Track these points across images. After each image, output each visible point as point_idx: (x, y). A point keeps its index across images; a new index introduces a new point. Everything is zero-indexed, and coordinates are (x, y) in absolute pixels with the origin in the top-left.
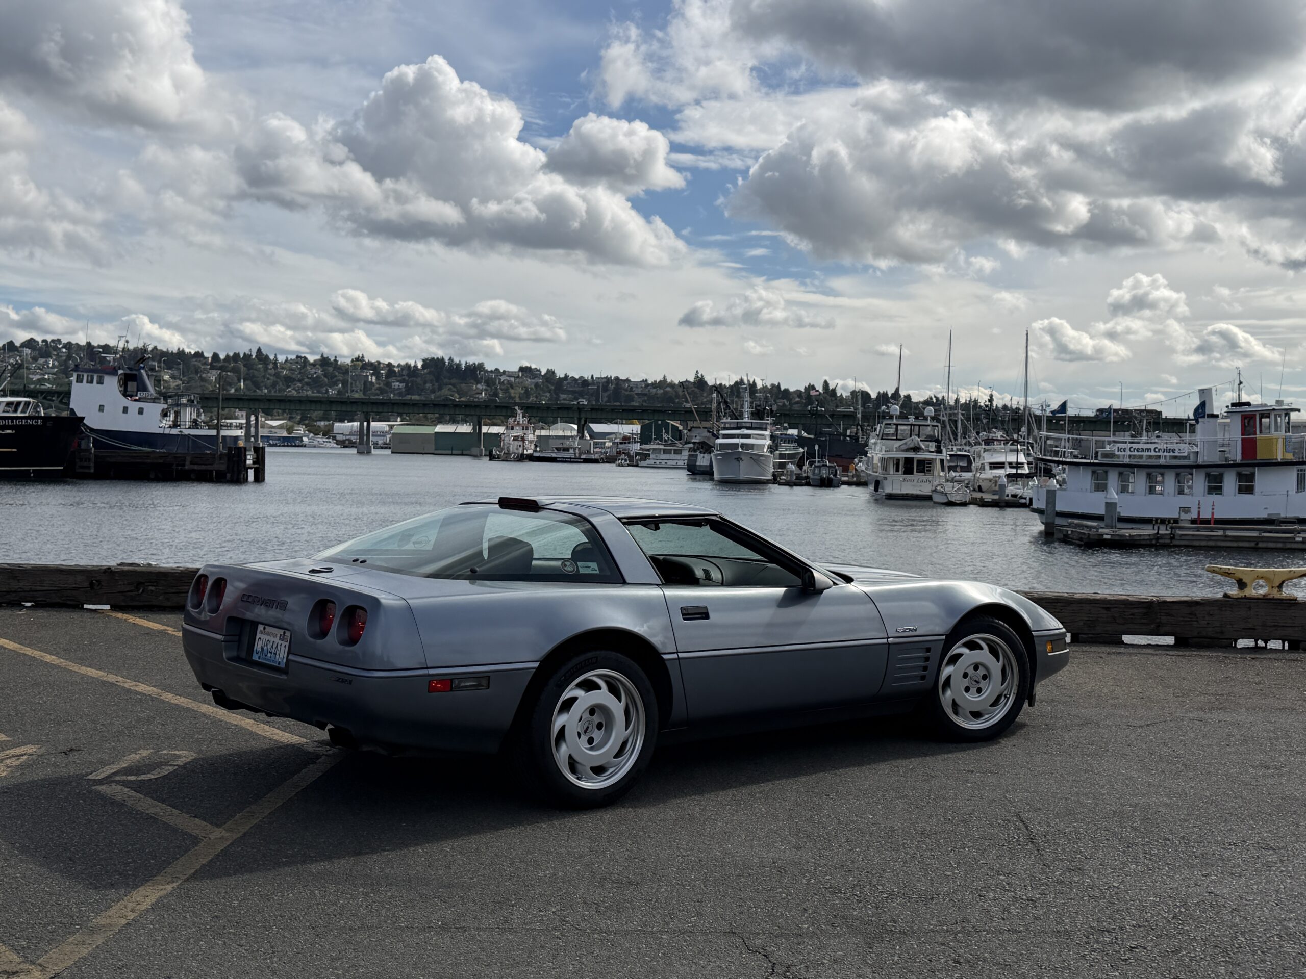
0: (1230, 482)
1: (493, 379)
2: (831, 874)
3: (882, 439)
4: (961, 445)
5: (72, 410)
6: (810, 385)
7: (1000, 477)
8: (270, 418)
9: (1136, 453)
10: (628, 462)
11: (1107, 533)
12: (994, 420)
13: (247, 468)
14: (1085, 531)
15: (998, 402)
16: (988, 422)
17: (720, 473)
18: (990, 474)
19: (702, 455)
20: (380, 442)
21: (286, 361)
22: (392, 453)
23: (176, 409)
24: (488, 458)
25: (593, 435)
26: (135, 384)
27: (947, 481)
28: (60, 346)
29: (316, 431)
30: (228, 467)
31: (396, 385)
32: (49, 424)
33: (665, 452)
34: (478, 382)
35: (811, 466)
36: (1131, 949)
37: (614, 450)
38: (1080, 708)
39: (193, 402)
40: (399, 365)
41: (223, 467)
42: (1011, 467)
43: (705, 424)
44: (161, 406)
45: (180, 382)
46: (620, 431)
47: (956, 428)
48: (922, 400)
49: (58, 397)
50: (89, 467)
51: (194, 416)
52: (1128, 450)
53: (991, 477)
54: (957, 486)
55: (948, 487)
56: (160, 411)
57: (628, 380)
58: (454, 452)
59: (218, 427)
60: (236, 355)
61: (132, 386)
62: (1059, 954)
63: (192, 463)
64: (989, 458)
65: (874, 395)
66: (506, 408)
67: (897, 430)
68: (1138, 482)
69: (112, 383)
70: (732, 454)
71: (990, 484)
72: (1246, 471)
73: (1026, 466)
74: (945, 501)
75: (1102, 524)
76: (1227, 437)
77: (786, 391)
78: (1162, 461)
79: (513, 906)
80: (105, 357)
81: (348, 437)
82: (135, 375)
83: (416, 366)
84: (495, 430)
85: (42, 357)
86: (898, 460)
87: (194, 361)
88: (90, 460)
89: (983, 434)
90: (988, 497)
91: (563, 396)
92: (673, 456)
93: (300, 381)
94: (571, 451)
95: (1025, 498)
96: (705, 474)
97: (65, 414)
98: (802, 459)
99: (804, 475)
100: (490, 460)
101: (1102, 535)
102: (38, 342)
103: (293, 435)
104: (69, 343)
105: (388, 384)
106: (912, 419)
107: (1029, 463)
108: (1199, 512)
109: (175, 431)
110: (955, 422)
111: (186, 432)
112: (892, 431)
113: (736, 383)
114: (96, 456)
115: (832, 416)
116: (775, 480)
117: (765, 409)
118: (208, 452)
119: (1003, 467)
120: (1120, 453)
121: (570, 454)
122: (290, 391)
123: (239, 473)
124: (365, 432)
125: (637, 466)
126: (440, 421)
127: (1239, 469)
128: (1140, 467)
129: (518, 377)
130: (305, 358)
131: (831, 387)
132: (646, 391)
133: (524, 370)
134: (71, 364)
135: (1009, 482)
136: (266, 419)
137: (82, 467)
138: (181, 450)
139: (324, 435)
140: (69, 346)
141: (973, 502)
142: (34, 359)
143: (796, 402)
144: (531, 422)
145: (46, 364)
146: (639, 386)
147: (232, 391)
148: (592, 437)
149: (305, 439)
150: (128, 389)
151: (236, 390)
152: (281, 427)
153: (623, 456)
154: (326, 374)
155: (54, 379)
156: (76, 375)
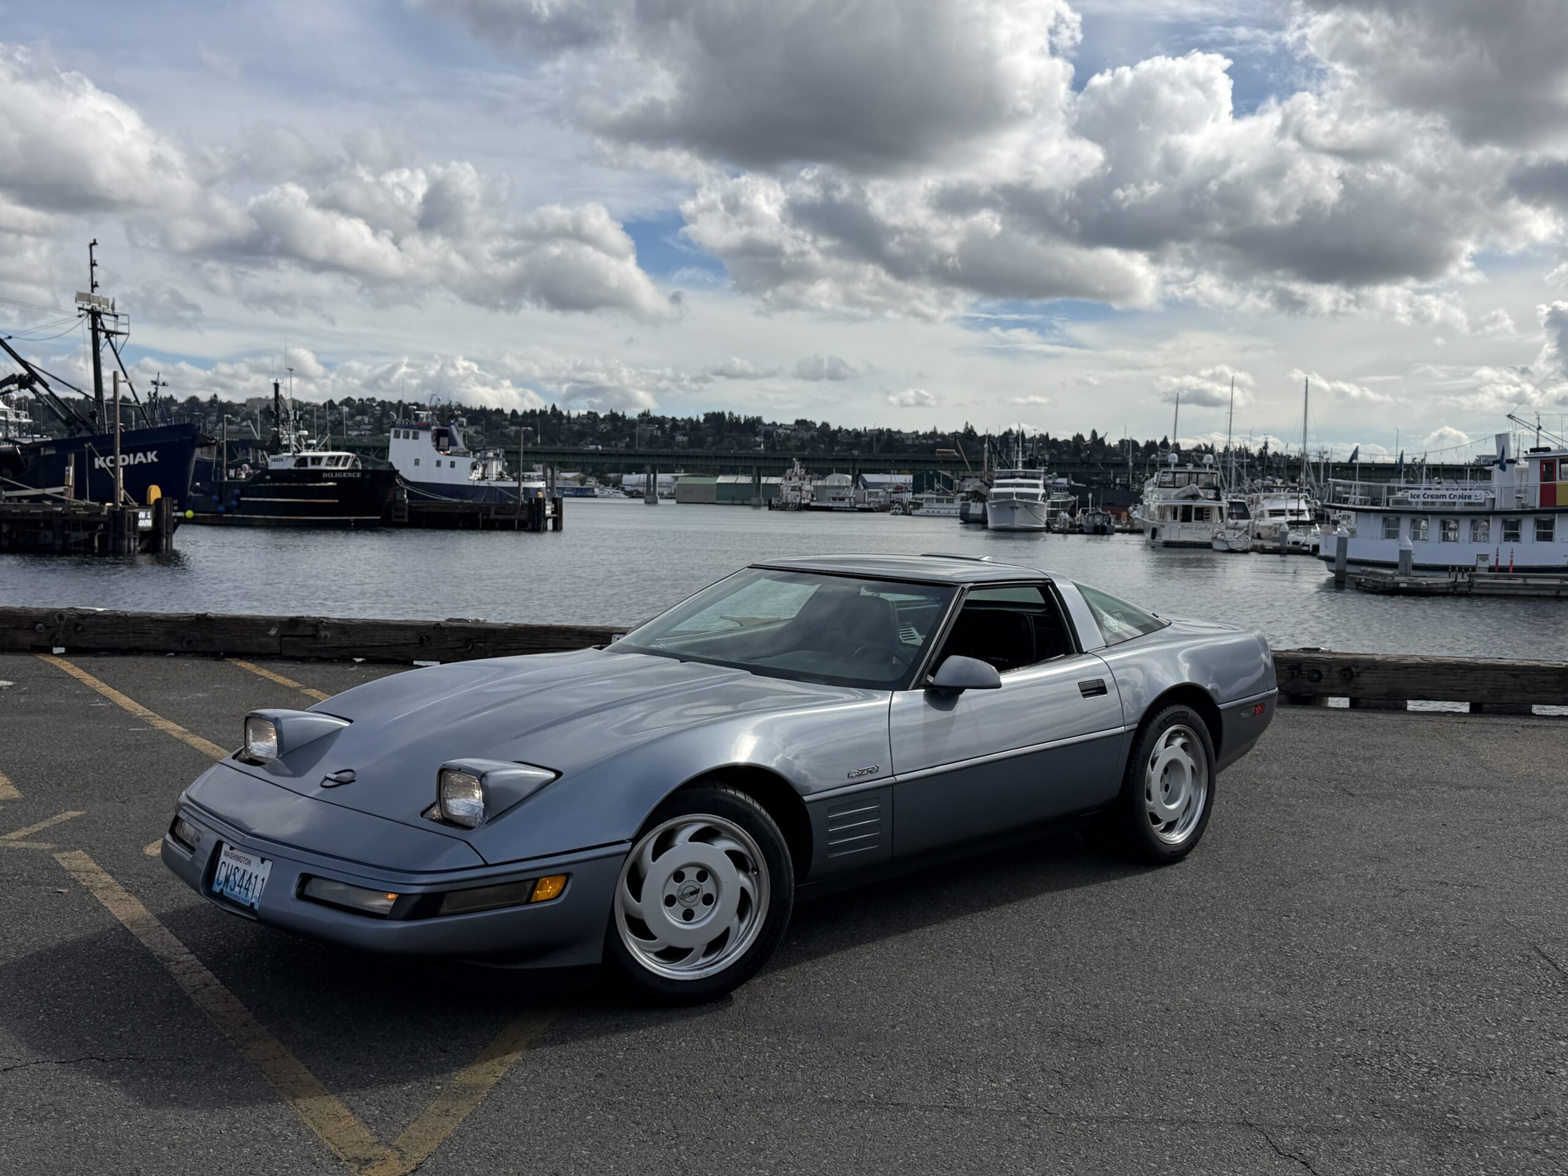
0: (1528, 528)
1: (770, 432)
2: (1342, 1035)
3: (1159, 487)
4: (1236, 493)
5: (390, 463)
6: (1078, 435)
7: (1281, 525)
8: (563, 470)
9: (1430, 500)
10: (901, 511)
11: (1403, 582)
12: (1270, 467)
13: (547, 518)
14: (1379, 579)
15: (1273, 450)
16: (1263, 469)
17: (996, 521)
18: (1270, 521)
19: (975, 504)
20: (665, 493)
21: (579, 416)
22: (677, 503)
23: (484, 462)
24: (767, 508)
25: (866, 486)
26: (446, 439)
27: (1227, 528)
28: (375, 404)
29: (605, 482)
30: (529, 517)
31: (680, 438)
32: (367, 477)
33: (939, 501)
34: (757, 434)
35: (1084, 514)
37: (888, 499)
39: (498, 455)
40: (683, 420)
41: (524, 517)
42: (1291, 515)
43: (978, 473)
44: (471, 460)
45: (483, 438)
46: (893, 481)
48: (1192, 448)
49: (376, 452)
50: (403, 517)
51: (500, 469)
52: (1421, 497)
53: (1271, 524)
54: (1238, 533)
55: (1228, 534)
56: (470, 465)
57: (899, 432)
58: (735, 502)
59: (520, 479)
61: (444, 441)
63: (496, 513)
64: (1268, 505)
65: (1142, 444)
66: (784, 459)
67: (1174, 477)
68: (1431, 528)
69: (426, 438)
70: (1007, 503)
71: (1269, 531)
72: (1545, 518)
73: (1307, 513)
74: (1225, 548)
75: (1397, 572)
76: (1524, 483)
77: (1055, 440)
78: (1457, 508)
79: (955, 1071)
80: (418, 414)
81: (635, 488)
82: (446, 431)
83: (698, 420)
84: (773, 480)
85: (359, 414)
86: (1176, 509)
87: (494, 418)
88: (404, 510)
89: (1259, 482)
90: (1269, 545)
91: (837, 448)
92: (945, 505)
93: (591, 435)
94: (847, 500)
95: (1308, 546)
96: (980, 522)
97: (383, 467)
98: (1074, 506)
99: (1078, 523)
100: (770, 509)
101: (1399, 583)
102: (354, 401)
103: (585, 487)
104: (383, 402)
105: (673, 438)
106: (1190, 467)
107: (1310, 511)
108: (1497, 560)
109: (483, 484)
111: (494, 484)
112: (1169, 479)
113: (1006, 433)
114: (410, 507)
115: (1101, 464)
116: (1049, 529)
117: (1037, 458)
118: (511, 502)
119: (1284, 515)
120: (1412, 500)
121: (845, 504)
122: (581, 445)
123: (539, 521)
124: (651, 483)
125: (910, 514)
126: (722, 472)
127: (1538, 516)
128: (1434, 513)
129: (794, 430)
130: (596, 414)
131: (1099, 436)
132: (917, 442)
133: (801, 423)
134: (385, 420)
135: (1291, 529)
136: (561, 472)
137: (397, 517)
138: (488, 502)
139: (614, 486)
140: (382, 404)
141: (1255, 549)
142: (351, 416)
143: (1065, 452)
144: (807, 473)
145: (362, 421)
146: (910, 437)
147: (530, 445)
148: (866, 487)
149: (597, 491)
150: (441, 443)
151: (533, 444)
152: (574, 479)
153: (897, 505)
154: (615, 429)
155: (371, 435)
156: (393, 431)
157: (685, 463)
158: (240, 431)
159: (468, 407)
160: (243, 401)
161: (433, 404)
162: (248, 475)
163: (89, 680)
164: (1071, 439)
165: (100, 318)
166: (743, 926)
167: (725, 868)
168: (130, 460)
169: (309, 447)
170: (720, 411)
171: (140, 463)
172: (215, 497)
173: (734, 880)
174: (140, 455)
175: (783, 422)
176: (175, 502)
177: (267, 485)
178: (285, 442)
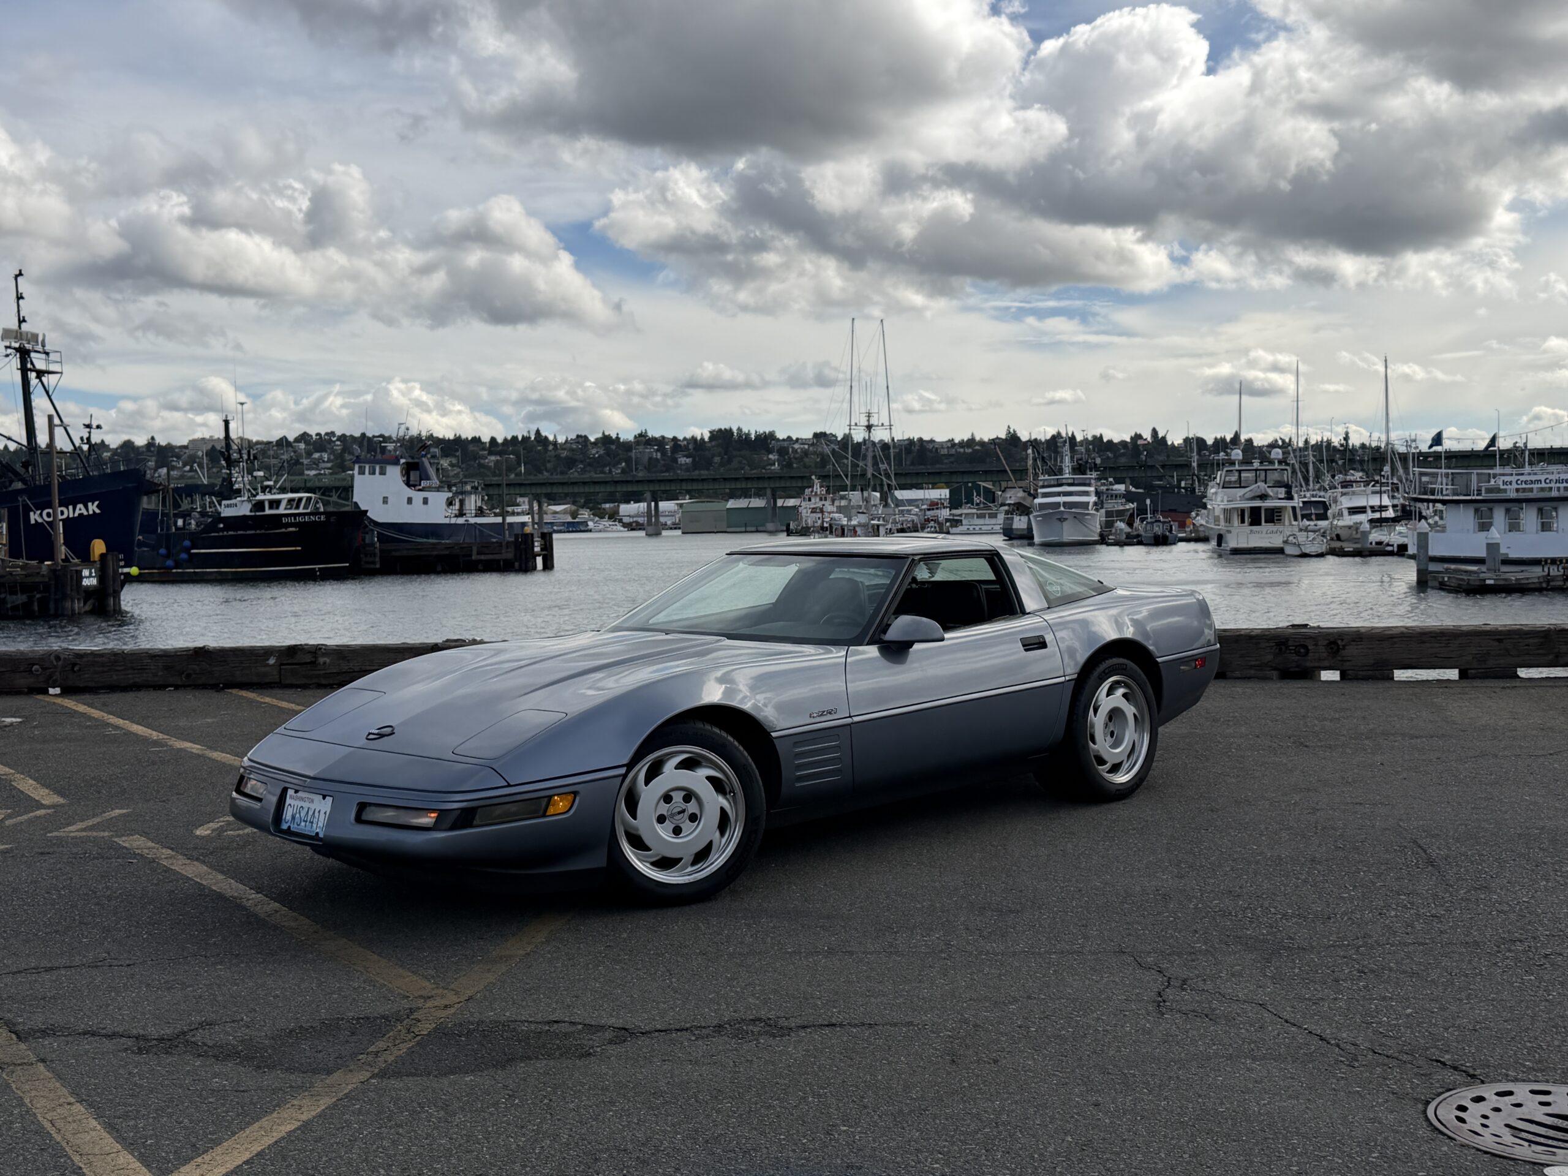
1: (785, 448)
2: (1219, 899)
3: (1223, 487)
4: (1314, 490)
5: (356, 503)
6: (1136, 434)
7: (1361, 523)
8: (552, 502)
9: (1524, 486)
10: (938, 529)
11: (1490, 578)
12: (1352, 461)
13: (535, 556)
14: (1465, 577)
15: (1355, 441)
16: (1344, 463)
17: (1042, 535)
18: (1349, 520)
19: (1018, 517)
20: (669, 523)
21: (566, 441)
22: (683, 533)
23: (460, 497)
24: (785, 534)
25: (899, 503)
26: (418, 472)
27: (1301, 530)
28: (335, 439)
29: (600, 514)
30: (515, 555)
31: (683, 460)
32: (332, 519)
33: (979, 516)
34: (770, 452)
35: (1142, 522)
36: (1546, 956)
37: (922, 517)
38: (1474, 741)
39: (478, 488)
40: (685, 439)
41: (511, 556)
42: (1373, 512)
43: (1021, 483)
44: (445, 495)
45: (459, 470)
46: (927, 497)
47: (1308, 471)
48: (1266, 443)
49: (336, 492)
50: (374, 563)
51: (479, 504)
52: (1514, 483)
53: (1351, 523)
54: (1312, 535)
55: (1302, 537)
56: (445, 500)
57: (932, 441)
58: (748, 529)
59: (504, 514)
60: (515, 438)
61: (414, 475)
62: (1470, 962)
63: (479, 553)
64: (1346, 502)
65: (1210, 442)
66: (802, 478)
67: (1240, 476)
68: (1529, 518)
69: (394, 473)
70: (1054, 515)
71: (1350, 531)
73: (1391, 509)
74: (1298, 553)
75: (1484, 568)
77: (1110, 442)
78: (1555, 494)
79: (896, 933)
80: (386, 447)
81: (635, 519)
82: (417, 464)
83: (702, 439)
84: (791, 502)
85: (317, 451)
86: (1243, 511)
87: (471, 447)
88: (375, 555)
89: (1339, 477)
90: (1349, 547)
92: (987, 521)
93: (582, 462)
95: (1392, 545)
96: (1025, 538)
97: (348, 509)
98: (1132, 515)
99: (1135, 533)
100: (788, 535)
101: (1484, 580)
102: (311, 436)
103: (577, 520)
104: (344, 435)
105: (675, 460)
106: (1256, 464)
107: (1394, 506)
109: (461, 521)
110: (1306, 465)
111: (472, 521)
112: (1234, 478)
113: (1053, 437)
114: (381, 551)
115: (1163, 467)
116: (1103, 540)
117: (1087, 462)
118: (494, 540)
119: (1365, 512)
120: (1505, 487)
122: (572, 473)
123: (528, 560)
124: (653, 512)
125: (948, 533)
126: (733, 495)
128: (1529, 501)
129: (813, 444)
130: (586, 437)
131: (1160, 435)
132: (953, 451)
133: (819, 436)
134: (347, 457)
135: (1372, 528)
136: (549, 505)
137: (367, 563)
138: (468, 540)
139: (610, 518)
140: (343, 438)
141: (1333, 552)
142: (309, 454)
143: (1123, 455)
144: (828, 492)
145: (321, 458)
146: (945, 446)
147: (512, 476)
148: (897, 506)
149: (590, 524)
150: (411, 479)
151: (516, 475)
152: (564, 512)
153: (932, 524)
154: (608, 453)
155: (331, 474)
156: (357, 467)
157: (690, 488)
158: (182, 477)
159: (441, 436)
160: (185, 443)
161: (401, 434)
162: (197, 525)
163: (96, 713)
164: (1128, 440)
165: (29, 357)
166: (724, 840)
167: (706, 791)
168: (69, 512)
169: (264, 489)
170: (727, 427)
171: (81, 515)
172: (163, 551)
173: (715, 802)
174: (80, 506)
175: (800, 437)
176: (121, 556)
177: (221, 534)
178: (236, 486)
